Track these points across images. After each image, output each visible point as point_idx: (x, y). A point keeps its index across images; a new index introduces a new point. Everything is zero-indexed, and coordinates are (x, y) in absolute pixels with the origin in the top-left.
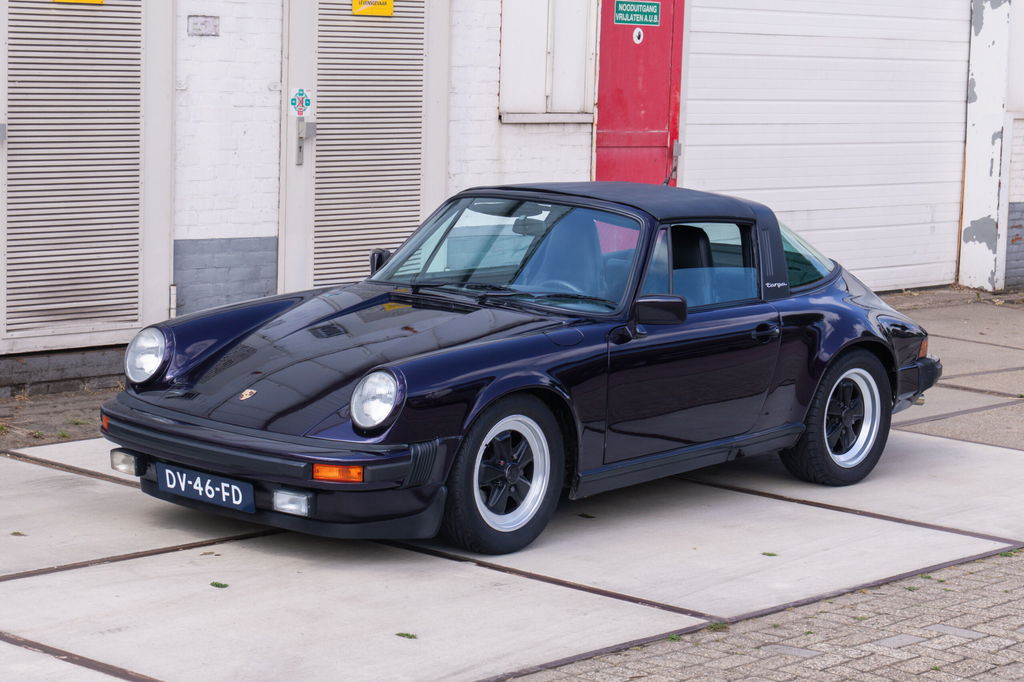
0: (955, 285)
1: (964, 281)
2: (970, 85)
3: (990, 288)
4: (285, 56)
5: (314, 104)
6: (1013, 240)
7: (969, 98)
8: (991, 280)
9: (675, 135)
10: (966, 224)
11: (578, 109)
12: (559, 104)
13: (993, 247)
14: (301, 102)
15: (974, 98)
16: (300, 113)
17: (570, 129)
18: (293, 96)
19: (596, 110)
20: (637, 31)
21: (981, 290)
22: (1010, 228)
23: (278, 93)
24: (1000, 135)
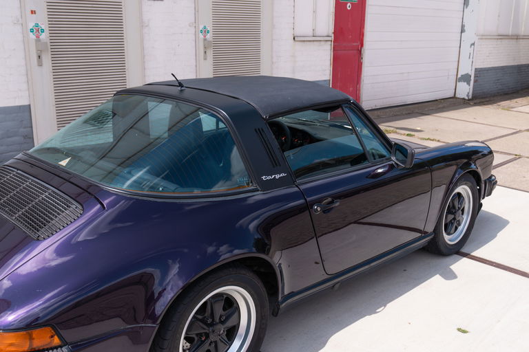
0: (454, 97)
1: (458, 96)
2: (463, 26)
3: (467, 98)
4: (196, 11)
5: (211, 33)
6: (475, 81)
7: (463, 31)
8: (468, 96)
9: (362, 45)
10: (459, 76)
11: (326, 34)
12: (318, 33)
13: (469, 84)
14: (205, 31)
15: (465, 31)
16: (205, 36)
17: (322, 43)
18: (201, 29)
19: (333, 35)
20: (349, 4)
21: (464, 99)
22: (475, 77)
23: (194, 28)
24: (473, 44)
